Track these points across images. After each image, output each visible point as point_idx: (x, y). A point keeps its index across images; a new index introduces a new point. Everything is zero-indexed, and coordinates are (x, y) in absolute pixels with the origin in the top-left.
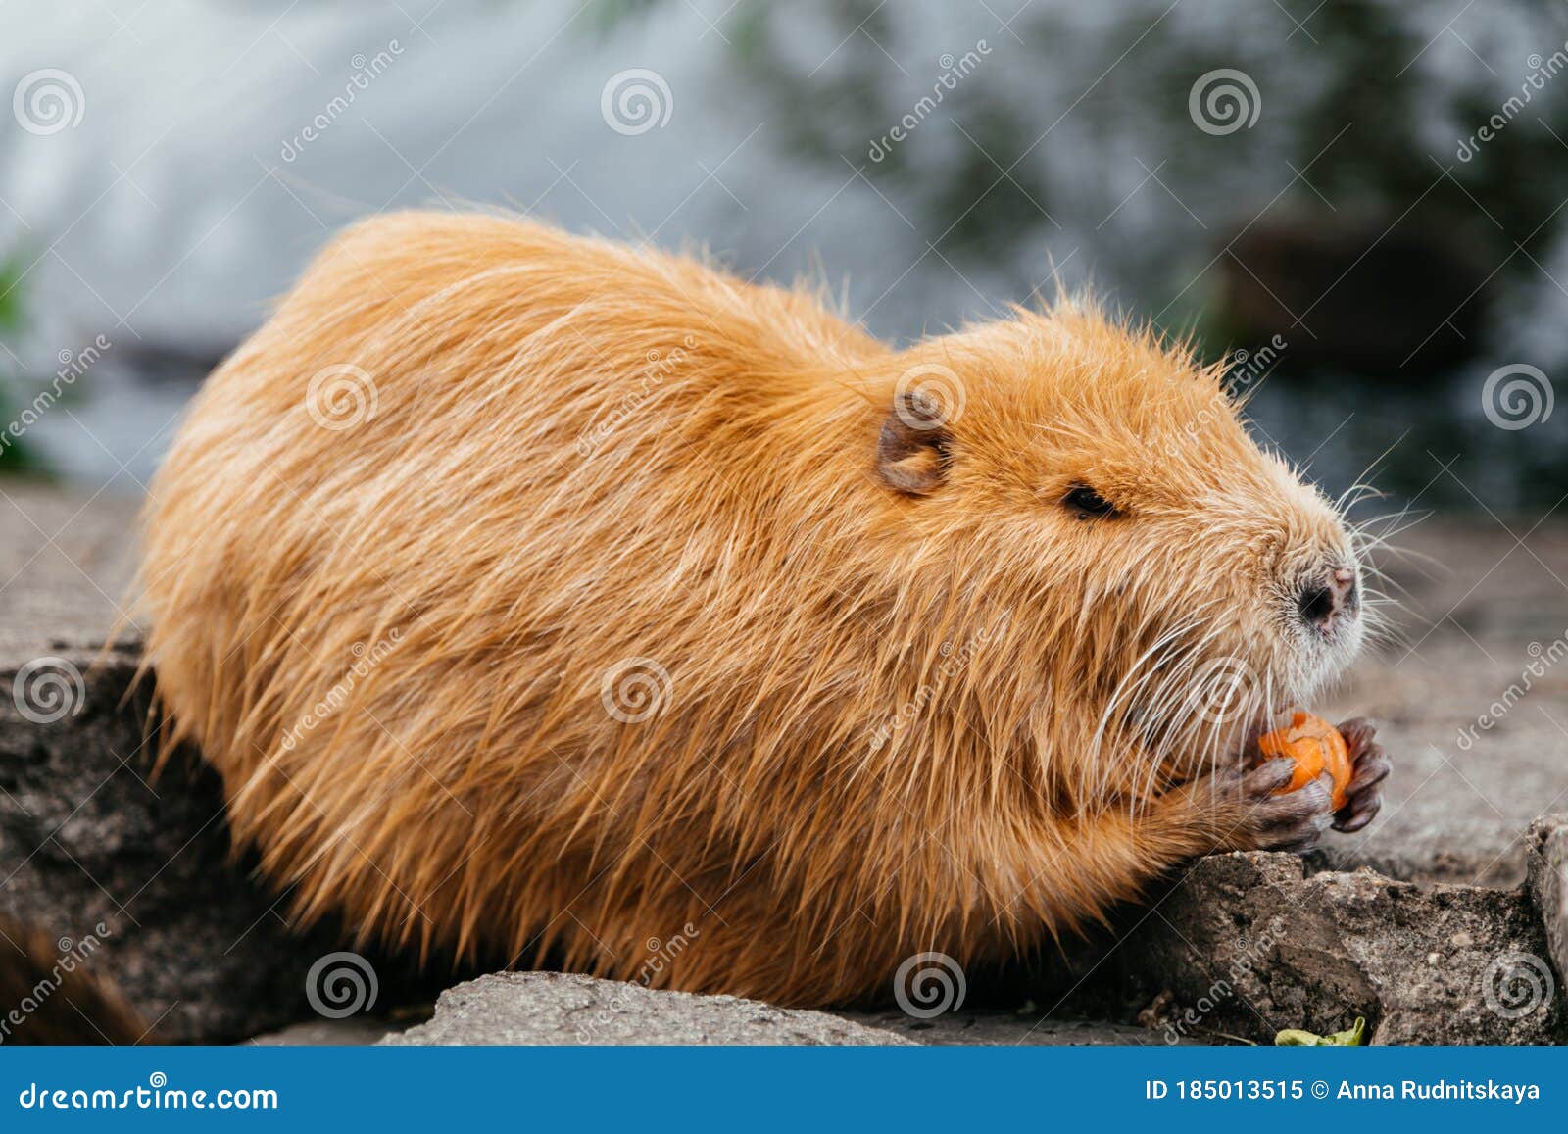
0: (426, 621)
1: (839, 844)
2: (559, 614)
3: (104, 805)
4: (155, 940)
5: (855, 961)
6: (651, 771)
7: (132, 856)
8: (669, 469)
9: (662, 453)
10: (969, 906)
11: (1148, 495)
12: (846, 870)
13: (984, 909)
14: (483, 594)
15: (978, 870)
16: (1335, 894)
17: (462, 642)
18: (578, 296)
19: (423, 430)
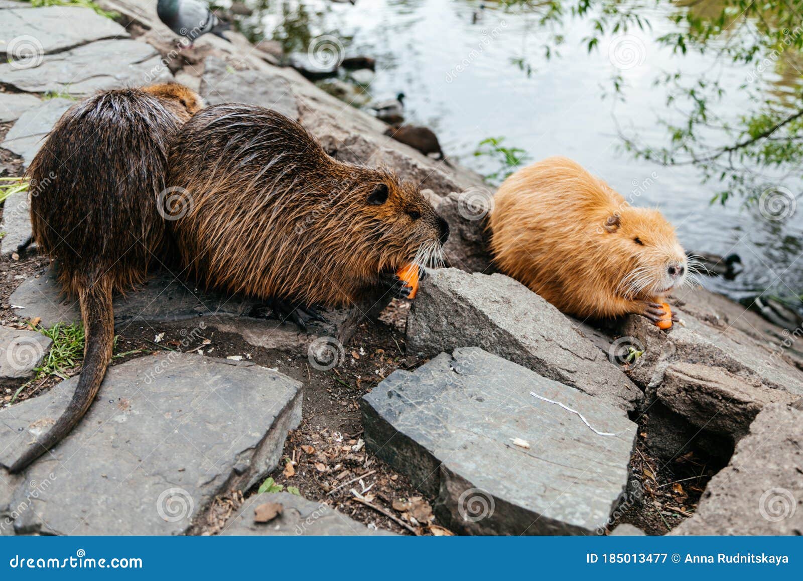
0: (527, 220)
1: (576, 285)
2: (546, 227)
3: (475, 233)
4: (475, 259)
5: (571, 307)
6: (551, 259)
7: (476, 243)
8: (576, 210)
9: (576, 207)
10: (593, 305)
11: (648, 242)
12: (576, 290)
13: (595, 307)
14: (536, 219)
15: (598, 299)
16: (649, 327)
17: (530, 226)
18: (576, 176)
19: (541, 188)
